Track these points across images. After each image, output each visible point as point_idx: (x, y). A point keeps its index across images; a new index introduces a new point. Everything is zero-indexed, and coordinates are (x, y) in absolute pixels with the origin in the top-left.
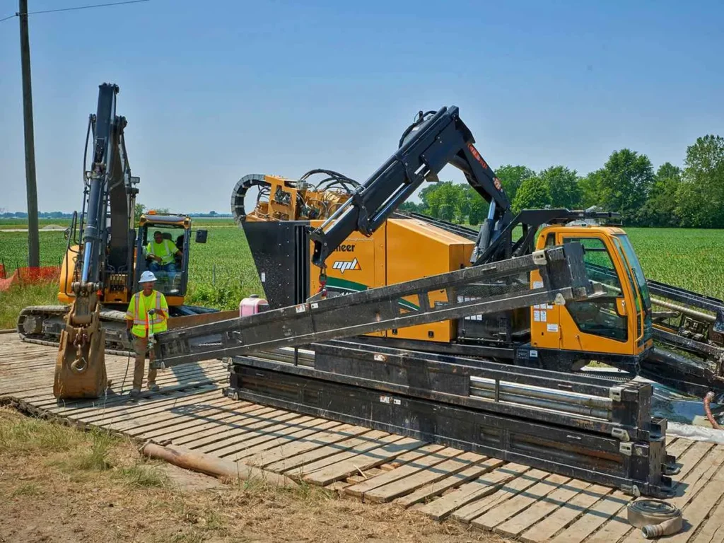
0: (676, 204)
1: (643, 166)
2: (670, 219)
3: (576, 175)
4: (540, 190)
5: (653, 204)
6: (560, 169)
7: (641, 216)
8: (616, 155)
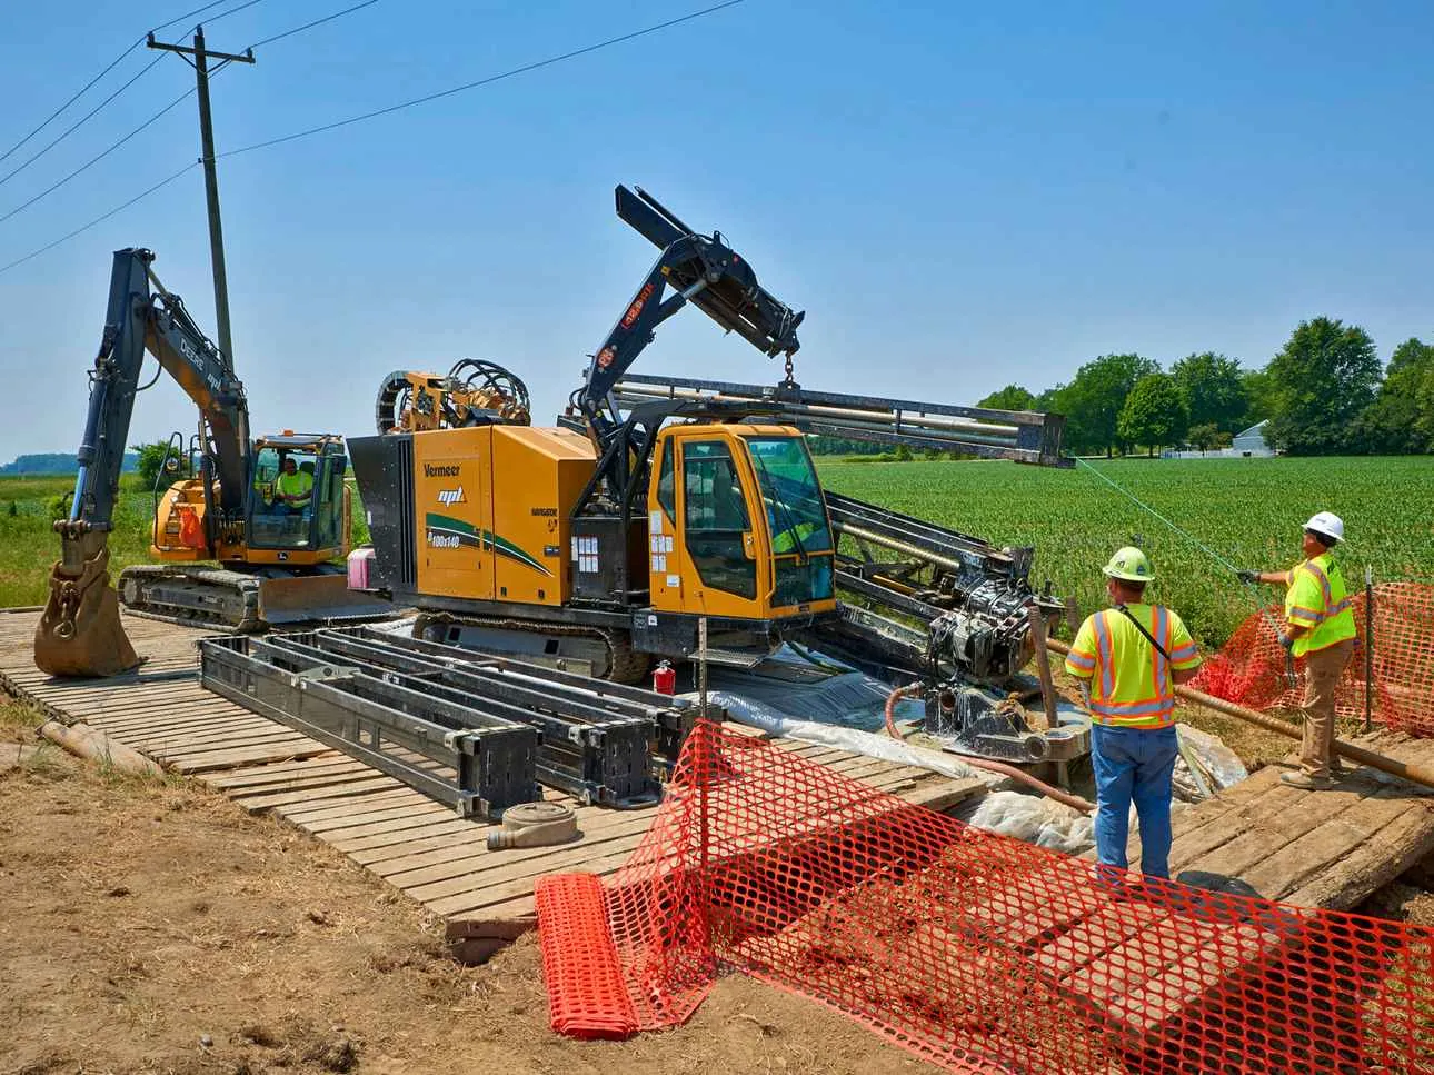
0: (1419, 413)
1: (1356, 345)
2: (1408, 439)
3: (1238, 368)
4: (1167, 395)
5: (1374, 412)
6: (1210, 358)
7: (1352, 437)
8: (1305, 328)
